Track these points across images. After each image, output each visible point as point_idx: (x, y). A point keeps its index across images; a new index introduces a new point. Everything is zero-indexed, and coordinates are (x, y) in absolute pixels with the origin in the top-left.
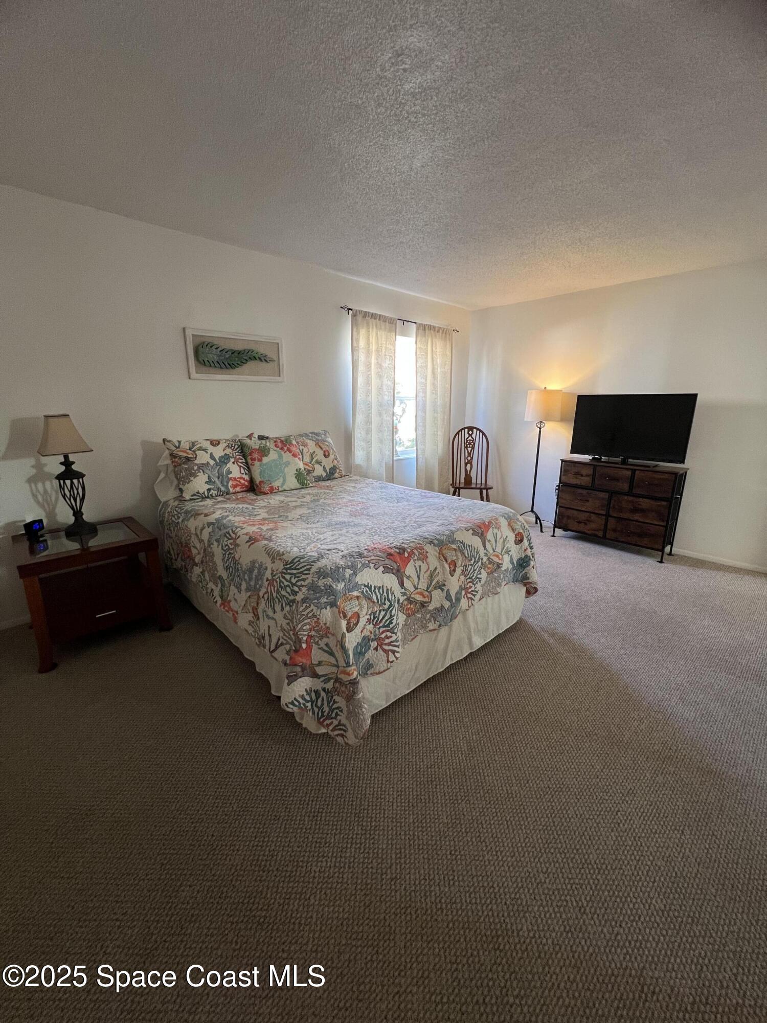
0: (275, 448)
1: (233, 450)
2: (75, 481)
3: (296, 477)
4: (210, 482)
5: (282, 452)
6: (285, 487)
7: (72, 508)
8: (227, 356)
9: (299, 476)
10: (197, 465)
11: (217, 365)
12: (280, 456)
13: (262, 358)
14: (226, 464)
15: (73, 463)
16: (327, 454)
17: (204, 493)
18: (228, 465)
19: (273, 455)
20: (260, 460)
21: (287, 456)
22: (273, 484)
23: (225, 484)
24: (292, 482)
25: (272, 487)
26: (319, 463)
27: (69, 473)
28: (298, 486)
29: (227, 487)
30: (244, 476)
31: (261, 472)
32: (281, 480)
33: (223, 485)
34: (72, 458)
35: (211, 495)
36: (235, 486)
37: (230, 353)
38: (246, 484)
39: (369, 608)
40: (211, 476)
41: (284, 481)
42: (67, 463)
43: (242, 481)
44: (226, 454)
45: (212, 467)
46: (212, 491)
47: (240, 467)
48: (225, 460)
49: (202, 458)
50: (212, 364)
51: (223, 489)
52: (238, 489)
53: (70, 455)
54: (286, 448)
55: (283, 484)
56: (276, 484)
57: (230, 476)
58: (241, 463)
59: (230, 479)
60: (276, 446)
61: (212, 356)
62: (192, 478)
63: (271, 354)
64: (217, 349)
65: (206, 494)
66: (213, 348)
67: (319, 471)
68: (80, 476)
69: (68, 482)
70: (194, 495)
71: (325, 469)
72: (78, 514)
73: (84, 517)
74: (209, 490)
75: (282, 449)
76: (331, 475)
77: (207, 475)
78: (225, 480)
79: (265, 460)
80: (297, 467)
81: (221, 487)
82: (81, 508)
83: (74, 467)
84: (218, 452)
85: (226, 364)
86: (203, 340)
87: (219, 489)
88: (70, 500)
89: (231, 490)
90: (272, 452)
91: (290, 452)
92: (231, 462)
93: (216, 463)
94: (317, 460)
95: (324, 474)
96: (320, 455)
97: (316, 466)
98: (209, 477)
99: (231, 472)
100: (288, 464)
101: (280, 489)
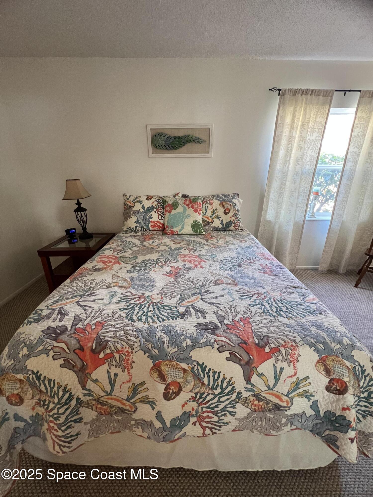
0: (183, 205)
1: (158, 203)
2: (82, 213)
3: (191, 227)
4: (137, 222)
5: (187, 208)
6: (182, 232)
7: (82, 226)
8: (171, 141)
9: (195, 225)
10: (133, 211)
11: (164, 147)
12: (185, 210)
13: (197, 140)
14: (150, 212)
15: (81, 203)
16: (227, 211)
17: (133, 228)
18: (151, 213)
19: (180, 209)
20: (170, 212)
21: (190, 211)
22: (174, 229)
23: (147, 224)
24: (188, 229)
25: (173, 231)
26: (218, 217)
27: (80, 209)
28: (192, 232)
29: (148, 226)
30: (160, 221)
31: (168, 220)
32: (181, 226)
33: (145, 225)
34: (81, 201)
35: (138, 230)
36: (153, 227)
37: (173, 139)
38: (161, 226)
39: (195, 387)
40: (139, 218)
41: (183, 228)
42: (79, 204)
43: (159, 224)
44: (152, 206)
45: (141, 213)
46: (138, 228)
47: (159, 214)
48: (151, 209)
49: (138, 207)
50: (161, 147)
51: (145, 227)
52: (156, 228)
53: (80, 200)
54: (190, 205)
55: (181, 230)
56: (176, 229)
57: (151, 220)
58: (161, 212)
59: (151, 222)
60: (184, 203)
61: (161, 142)
62: (128, 219)
63: (203, 137)
64: (164, 136)
65: (134, 229)
66: (162, 137)
67: (217, 223)
68: (84, 210)
69: (79, 213)
70: (128, 229)
71: (222, 223)
72: (84, 229)
73: (87, 230)
74: (136, 227)
75: (188, 205)
76: (226, 228)
77: (136, 218)
78: (147, 222)
79: (173, 212)
80: (195, 219)
81: (144, 226)
82: (85, 226)
83: (82, 206)
84: (148, 204)
85: (170, 146)
86: (159, 131)
87: (142, 227)
88: (81, 222)
89: (151, 228)
90: (180, 207)
91: (193, 207)
92: (154, 211)
93: (144, 212)
94: (217, 215)
95: (221, 226)
96: (221, 211)
97: (215, 220)
98: (137, 219)
99: (152, 218)
100: (189, 216)
101: (179, 233)
